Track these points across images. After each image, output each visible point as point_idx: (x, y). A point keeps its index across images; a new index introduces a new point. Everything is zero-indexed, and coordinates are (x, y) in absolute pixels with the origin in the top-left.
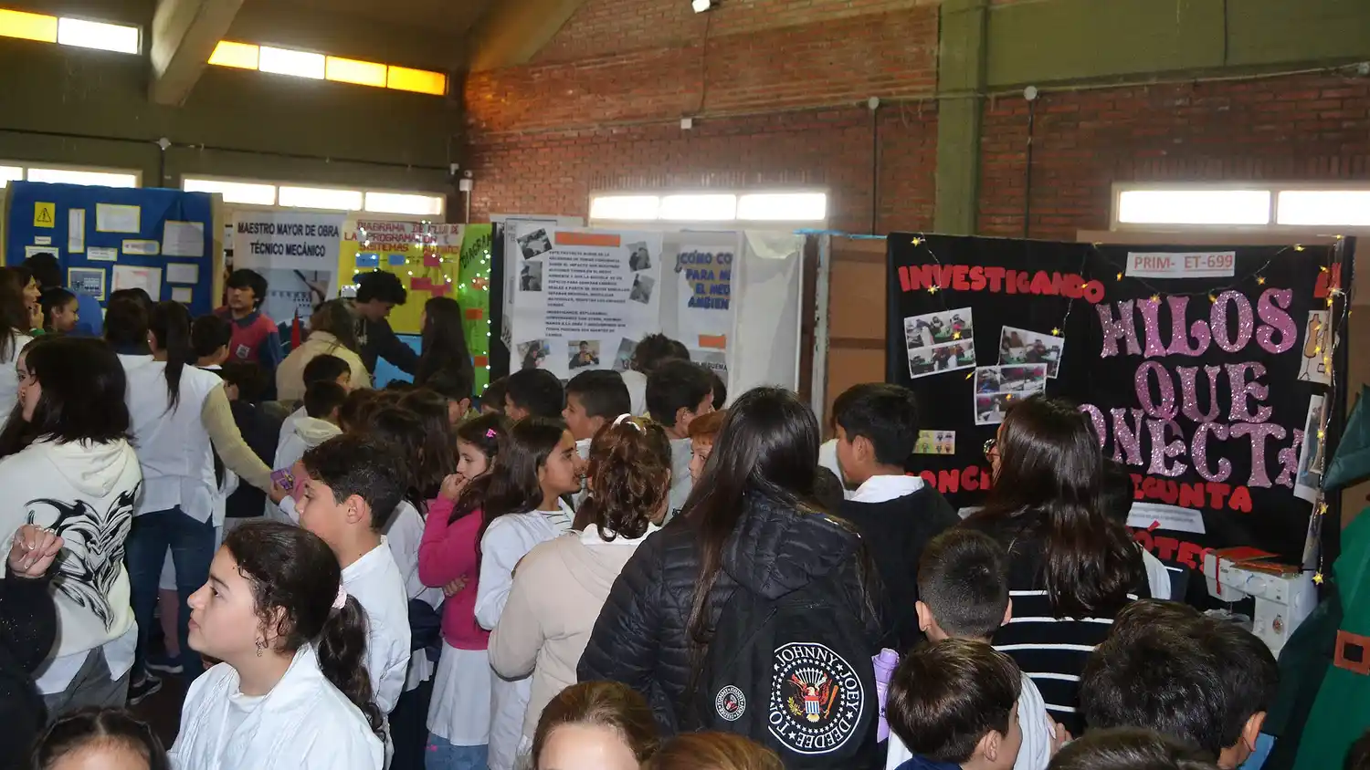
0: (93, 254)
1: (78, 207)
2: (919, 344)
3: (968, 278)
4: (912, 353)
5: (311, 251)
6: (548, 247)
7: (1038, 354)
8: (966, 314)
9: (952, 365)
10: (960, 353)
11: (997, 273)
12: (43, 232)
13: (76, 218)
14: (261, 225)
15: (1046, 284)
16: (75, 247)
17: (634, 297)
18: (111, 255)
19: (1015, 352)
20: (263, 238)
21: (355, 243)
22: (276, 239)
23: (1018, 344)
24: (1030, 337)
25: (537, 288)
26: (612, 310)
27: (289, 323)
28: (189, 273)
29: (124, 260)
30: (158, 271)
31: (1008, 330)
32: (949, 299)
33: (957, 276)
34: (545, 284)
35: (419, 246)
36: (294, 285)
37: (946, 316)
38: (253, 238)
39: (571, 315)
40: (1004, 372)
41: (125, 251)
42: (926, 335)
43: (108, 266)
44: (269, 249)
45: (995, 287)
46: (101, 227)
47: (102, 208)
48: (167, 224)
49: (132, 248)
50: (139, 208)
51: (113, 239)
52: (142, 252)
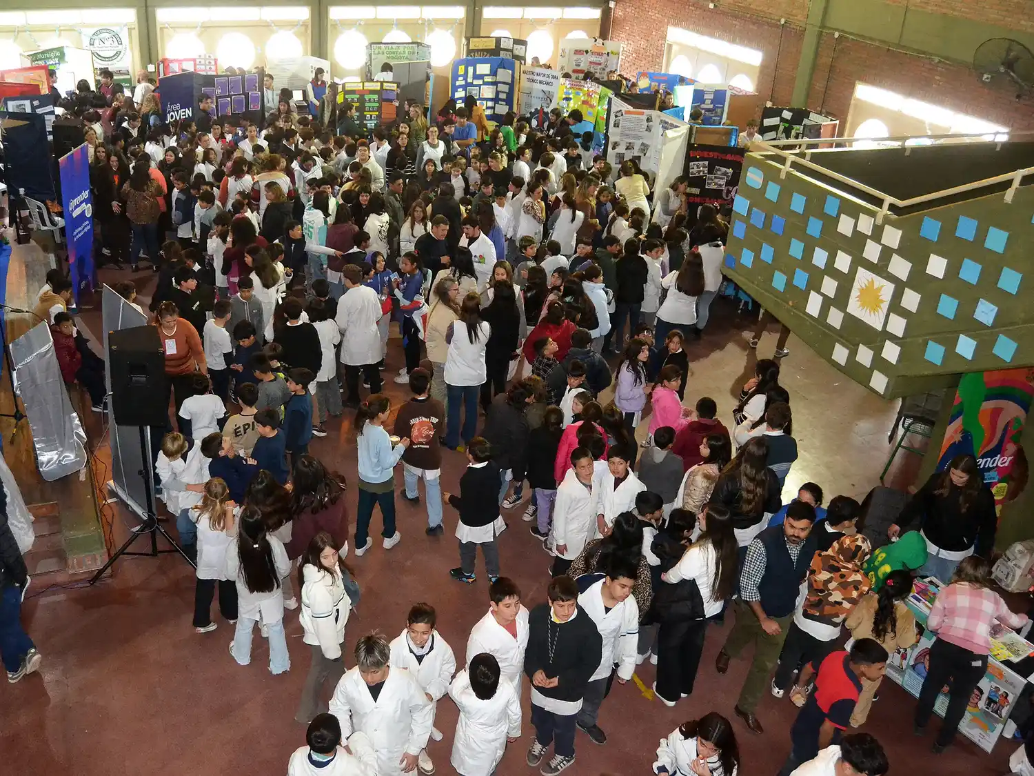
0: (476, 82)
1: (471, 66)
2: (693, 168)
3: (708, 154)
4: (691, 171)
5: (548, 83)
6: (622, 115)
7: (725, 174)
8: (706, 163)
9: (701, 174)
10: (704, 172)
11: (716, 154)
12: (461, 76)
13: (471, 69)
14: (531, 72)
15: (729, 157)
16: (470, 80)
17: (646, 130)
18: (480, 82)
19: (719, 173)
20: (531, 77)
21: (564, 86)
22: (536, 77)
23: (720, 170)
24: (723, 169)
25: (618, 127)
26: (639, 134)
27: (539, 108)
28: (506, 88)
29: (485, 83)
30: (495, 87)
31: (717, 167)
32: (702, 159)
33: (705, 154)
34: (620, 125)
35: (586, 89)
36: (541, 95)
37: (701, 163)
38: (528, 76)
39: (627, 135)
40: (715, 177)
41: (486, 80)
42: (695, 166)
43: (479, 86)
44: (533, 81)
45: (716, 157)
46: (478, 73)
47: (478, 66)
48: (499, 70)
49: (487, 79)
50: (489, 65)
51: (481, 77)
52: (490, 80)
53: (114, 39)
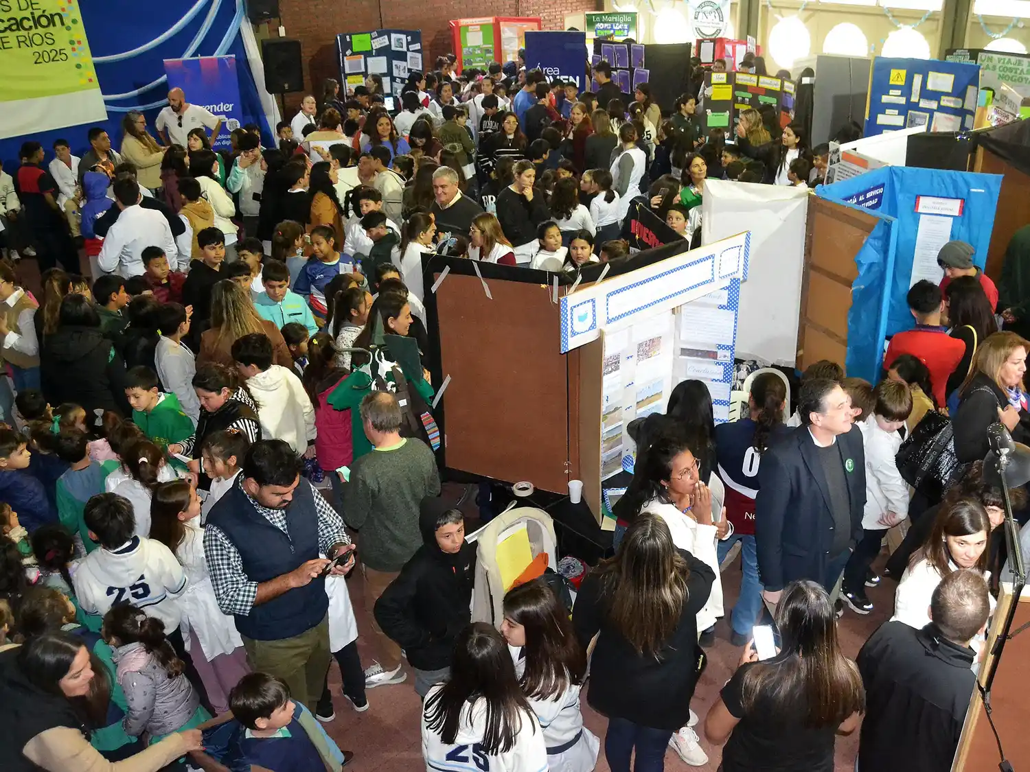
0: (924, 103)
1: (918, 73)
6: (838, 160)
12: (895, 87)
13: (918, 79)
16: (914, 99)
18: (933, 105)
29: (942, 109)
30: (960, 119)
41: (942, 103)
43: (931, 112)
46: (930, 87)
47: (932, 75)
48: (969, 87)
49: (947, 102)
50: (953, 76)
51: (936, 95)
52: (952, 105)
53: (717, 15)
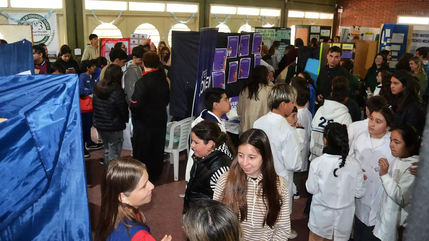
14: (415, 34)
22: (419, 38)
41: (387, 42)
44: (417, 41)
